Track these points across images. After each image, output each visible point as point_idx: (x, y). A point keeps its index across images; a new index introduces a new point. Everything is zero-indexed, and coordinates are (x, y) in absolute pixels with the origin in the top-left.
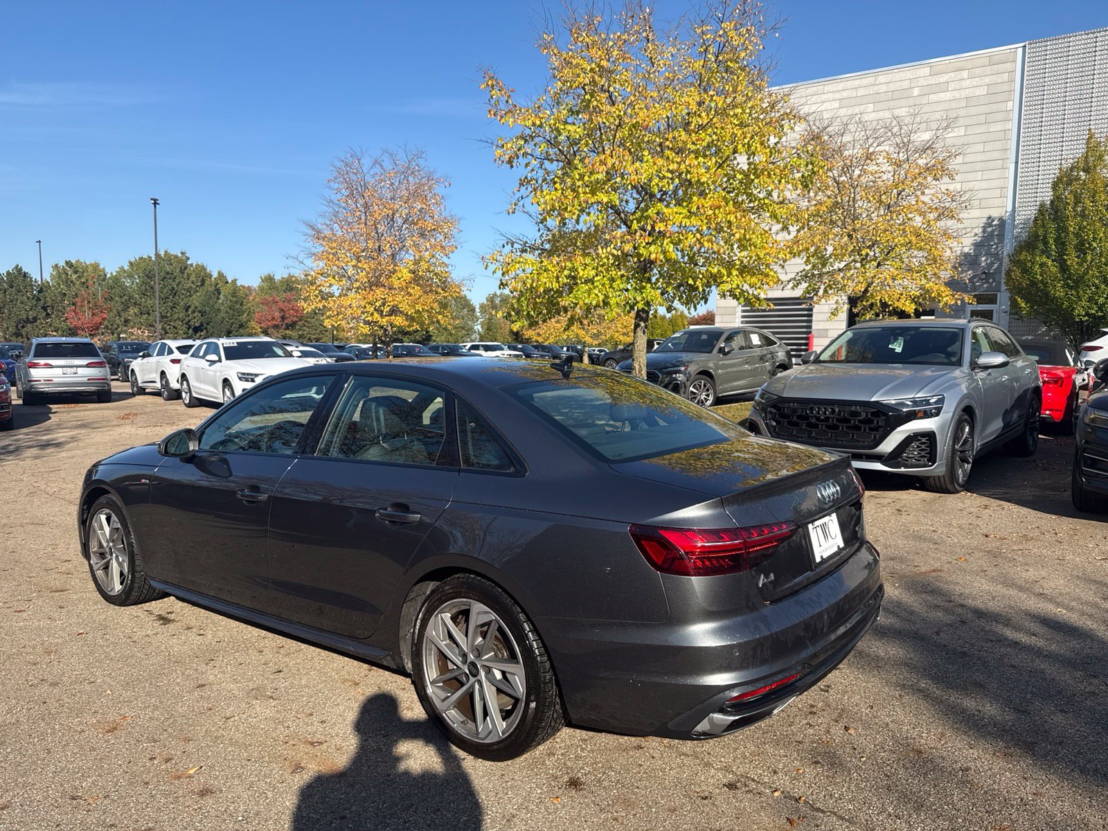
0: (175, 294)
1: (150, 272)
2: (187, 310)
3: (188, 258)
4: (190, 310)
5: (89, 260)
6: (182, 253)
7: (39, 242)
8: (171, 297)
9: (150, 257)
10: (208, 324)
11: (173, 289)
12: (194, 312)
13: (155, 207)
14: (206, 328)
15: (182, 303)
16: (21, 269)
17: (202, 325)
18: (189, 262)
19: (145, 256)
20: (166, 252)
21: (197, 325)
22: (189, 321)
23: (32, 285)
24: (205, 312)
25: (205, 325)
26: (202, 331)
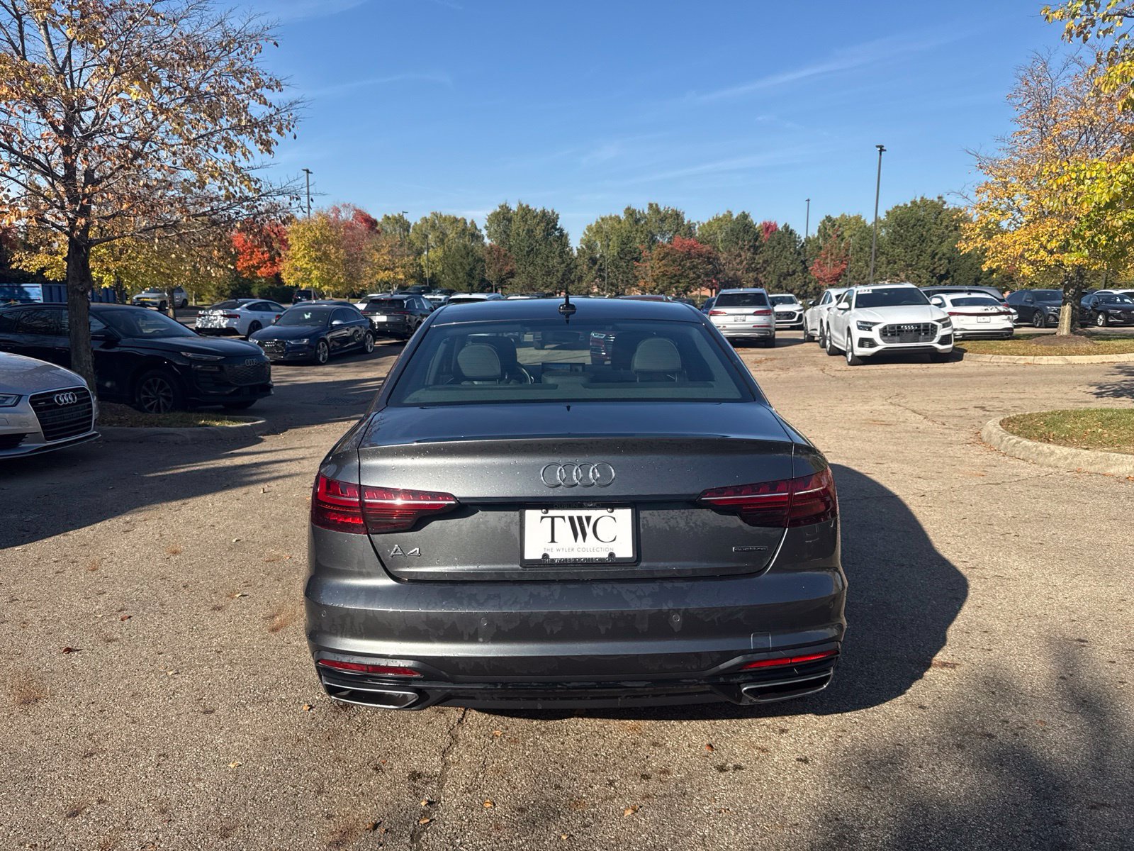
0: (923, 241)
1: (901, 220)
2: (934, 258)
3: (945, 203)
4: (937, 257)
5: (852, 213)
6: (939, 198)
7: (808, 200)
8: (918, 244)
9: (906, 205)
10: (955, 271)
11: (922, 235)
12: (940, 259)
13: (881, 154)
14: (953, 276)
15: (929, 251)
16: (788, 227)
17: (948, 272)
18: (945, 207)
19: (901, 205)
20: (922, 198)
21: (943, 272)
22: (934, 269)
23: (795, 241)
24: (954, 259)
25: (952, 273)
26: (947, 279)
